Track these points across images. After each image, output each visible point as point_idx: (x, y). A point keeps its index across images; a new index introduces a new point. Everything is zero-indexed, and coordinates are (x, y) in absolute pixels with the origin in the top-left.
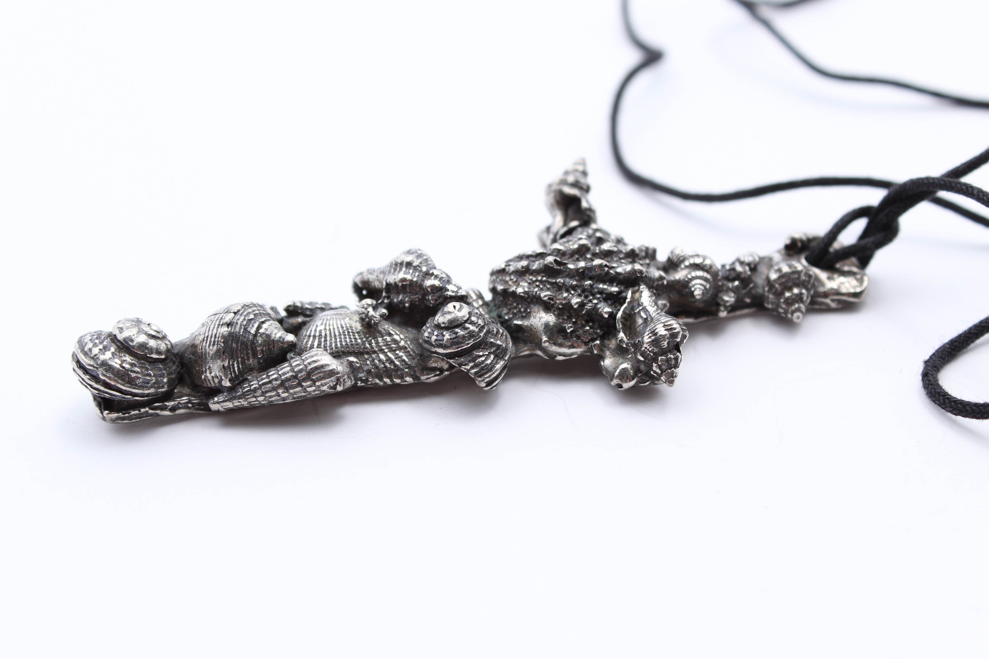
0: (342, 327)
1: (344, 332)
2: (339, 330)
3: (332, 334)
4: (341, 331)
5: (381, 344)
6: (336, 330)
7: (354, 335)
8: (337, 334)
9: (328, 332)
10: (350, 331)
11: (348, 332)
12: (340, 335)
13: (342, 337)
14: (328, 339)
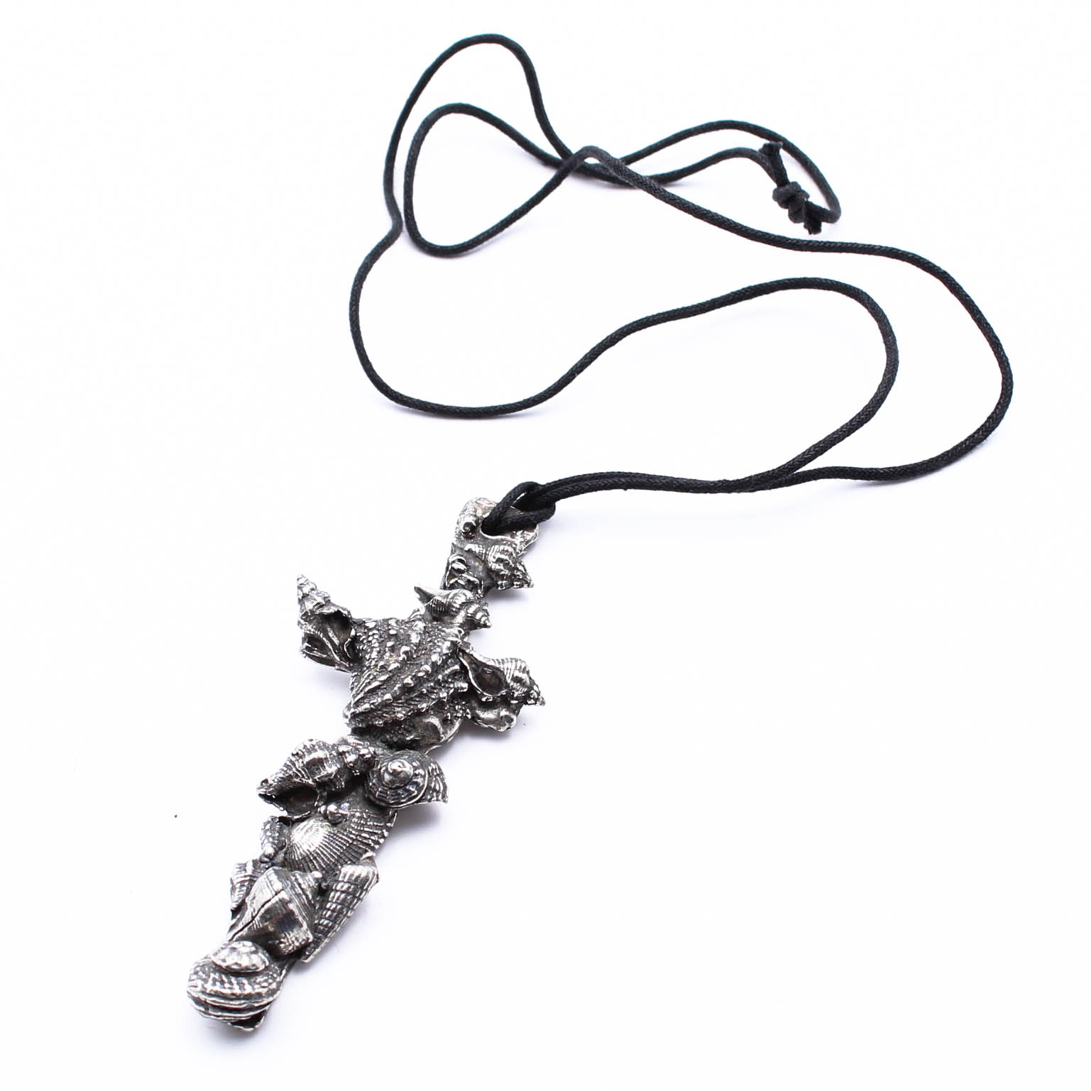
0: (325, 837)
1: (329, 840)
2: (327, 842)
3: (324, 847)
4: (327, 840)
5: (356, 827)
6: (325, 843)
7: (338, 836)
8: (327, 844)
9: (321, 848)
10: (332, 835)
11: (332, 837)
12: (329, 843)
13: (332, 843)
14: (325, 853)
